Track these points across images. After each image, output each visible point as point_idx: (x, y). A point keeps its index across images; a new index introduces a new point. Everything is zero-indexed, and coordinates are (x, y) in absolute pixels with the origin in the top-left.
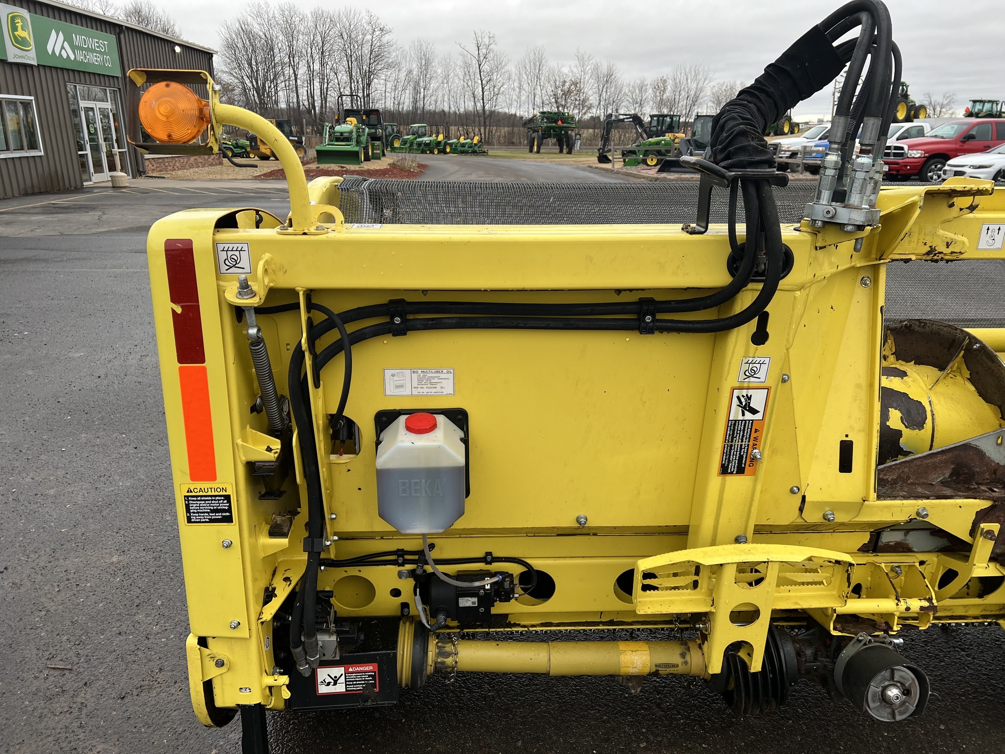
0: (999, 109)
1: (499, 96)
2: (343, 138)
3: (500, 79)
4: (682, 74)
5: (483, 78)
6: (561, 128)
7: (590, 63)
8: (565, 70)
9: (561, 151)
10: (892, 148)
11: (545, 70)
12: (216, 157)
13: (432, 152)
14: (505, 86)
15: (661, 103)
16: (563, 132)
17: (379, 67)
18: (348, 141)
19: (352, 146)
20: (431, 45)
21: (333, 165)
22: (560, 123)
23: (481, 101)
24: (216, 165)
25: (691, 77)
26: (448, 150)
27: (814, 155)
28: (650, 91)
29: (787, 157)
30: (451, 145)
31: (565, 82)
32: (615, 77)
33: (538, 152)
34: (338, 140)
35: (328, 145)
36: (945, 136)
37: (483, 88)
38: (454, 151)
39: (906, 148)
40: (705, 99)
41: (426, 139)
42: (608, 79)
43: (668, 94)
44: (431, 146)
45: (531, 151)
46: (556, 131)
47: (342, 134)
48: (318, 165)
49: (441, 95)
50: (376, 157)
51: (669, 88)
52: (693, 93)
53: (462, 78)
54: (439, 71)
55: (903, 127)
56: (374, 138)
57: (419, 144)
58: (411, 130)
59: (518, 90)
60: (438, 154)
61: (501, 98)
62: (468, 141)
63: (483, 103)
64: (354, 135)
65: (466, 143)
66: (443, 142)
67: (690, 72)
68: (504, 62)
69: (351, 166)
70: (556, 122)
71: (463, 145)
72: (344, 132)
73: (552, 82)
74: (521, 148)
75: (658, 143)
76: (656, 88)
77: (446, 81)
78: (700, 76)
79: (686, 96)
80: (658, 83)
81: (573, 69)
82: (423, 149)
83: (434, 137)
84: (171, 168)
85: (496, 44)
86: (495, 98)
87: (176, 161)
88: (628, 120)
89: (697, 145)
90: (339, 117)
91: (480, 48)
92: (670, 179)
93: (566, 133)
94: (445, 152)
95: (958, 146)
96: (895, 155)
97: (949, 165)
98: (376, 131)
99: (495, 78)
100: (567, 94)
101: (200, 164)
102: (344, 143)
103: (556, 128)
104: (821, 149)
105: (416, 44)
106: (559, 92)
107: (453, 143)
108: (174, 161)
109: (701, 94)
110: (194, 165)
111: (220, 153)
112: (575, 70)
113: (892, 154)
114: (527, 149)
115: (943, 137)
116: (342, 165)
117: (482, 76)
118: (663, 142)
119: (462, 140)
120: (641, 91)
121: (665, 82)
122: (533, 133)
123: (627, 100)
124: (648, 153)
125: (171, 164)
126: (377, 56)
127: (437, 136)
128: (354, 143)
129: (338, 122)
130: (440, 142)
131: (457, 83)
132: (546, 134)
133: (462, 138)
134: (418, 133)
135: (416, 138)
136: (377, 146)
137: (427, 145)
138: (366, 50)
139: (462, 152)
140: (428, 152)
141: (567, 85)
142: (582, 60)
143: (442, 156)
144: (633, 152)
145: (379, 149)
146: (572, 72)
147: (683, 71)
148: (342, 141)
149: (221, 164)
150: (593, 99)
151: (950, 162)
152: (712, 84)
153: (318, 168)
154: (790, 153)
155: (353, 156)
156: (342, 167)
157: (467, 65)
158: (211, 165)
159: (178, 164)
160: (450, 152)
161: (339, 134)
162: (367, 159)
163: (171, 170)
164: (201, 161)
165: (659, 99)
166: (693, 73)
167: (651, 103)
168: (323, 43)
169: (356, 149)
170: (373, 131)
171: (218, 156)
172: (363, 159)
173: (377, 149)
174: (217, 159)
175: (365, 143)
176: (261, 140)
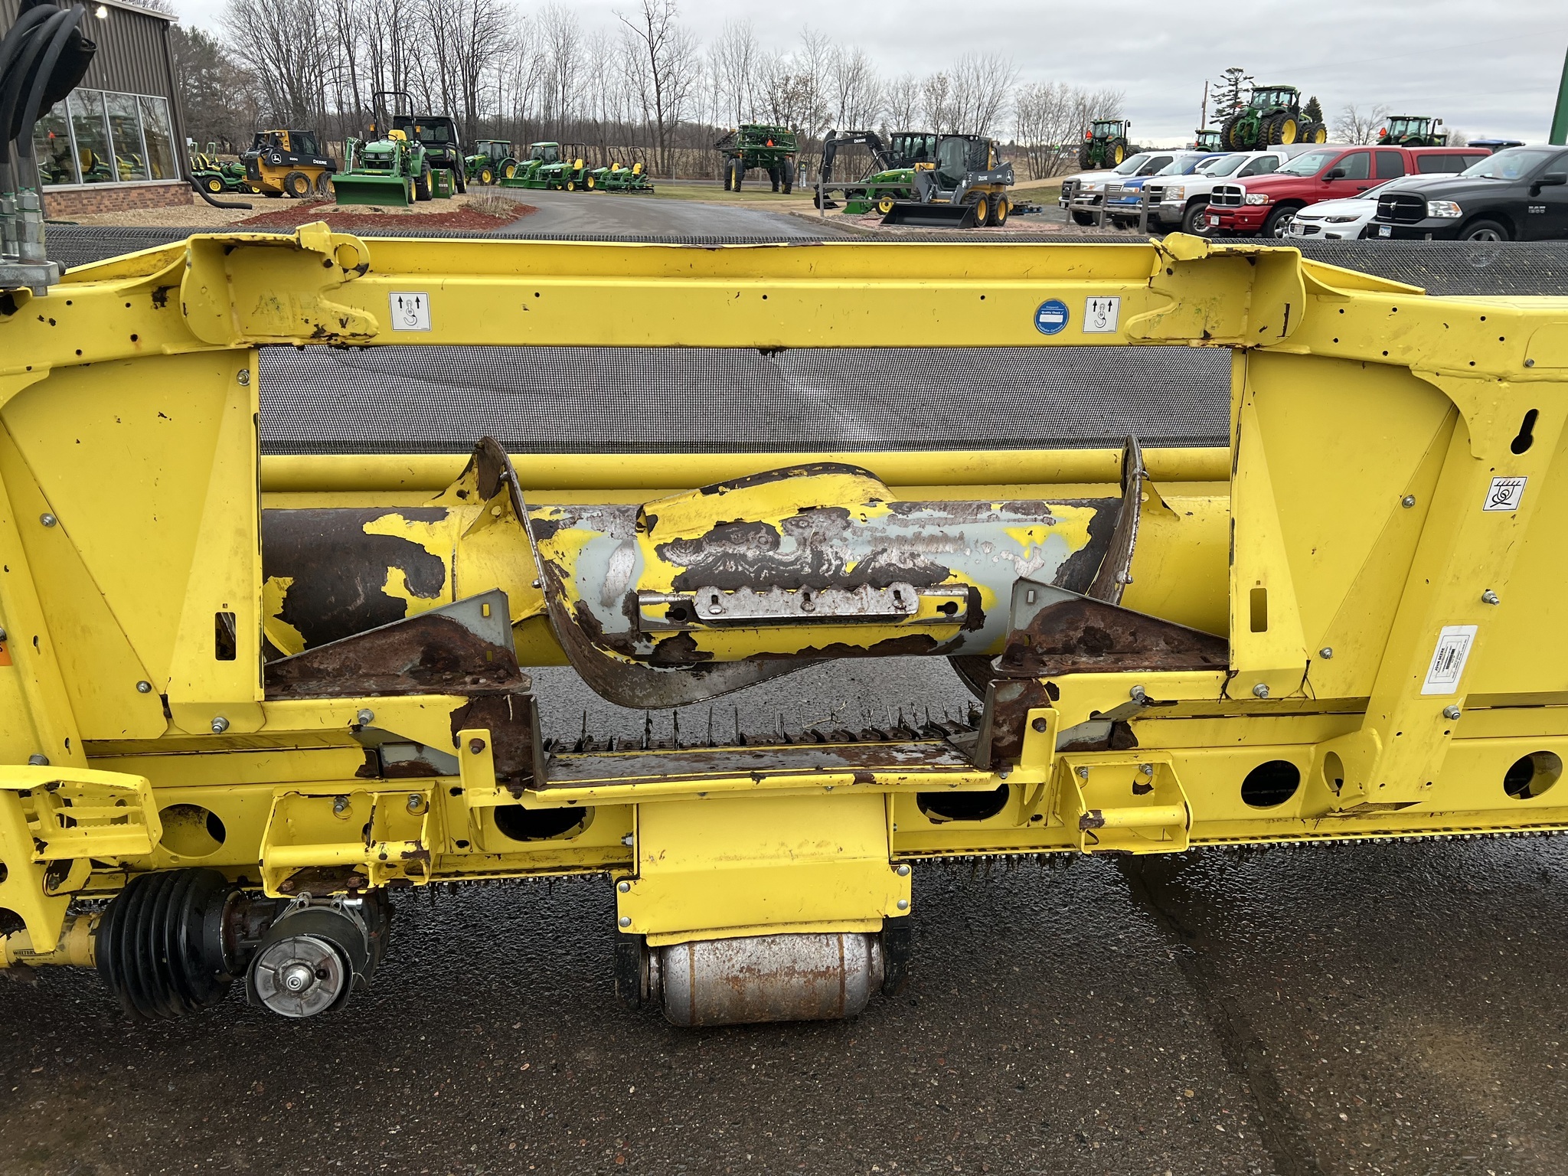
0: (1429, 133)
1: (683, 99)
2: (379, 162)
3: (685, 71)
4: (971, 70)
5: (658, 69)
6: (772, 152)
7: (825, 49)
8: (787, 59)
9: (775, 189)
10: (1225, 190)
11: (755, 59)
12: (180, 191)
13: (565, 188)
14: (693, 84)
15: (938, 115)
16: (776, 159)
17: (491, 48)
18: (388, 168)
19: (392, 176)
20: (571, 15)
21: (362, 206)
22: (770, 143)
23: (656, 107)
24: (180, 203)
25: (984, 74)
26: (591, 185)
27: (1123, 199)
28: (922, 95)
29: (1089, 203)
30: (596, 177)
31: (787, 79)
32: (866, 72)
33: (738, 190)
34: (370, 165)
35: (353, 173)
36: (1301, 172)
37: (658, 87)
38: (600, 186)
39: (1243, 190)
40: (1006, 109)
41: (555, 167)
42: (854, 76)
43: (948, 102)
44: (563, 178)
45: (728, 188)
46: (766, 157)
47: (377, 155)
48: (338, 207)
49: (589, 97)
50: (440, 194)
51: (950, 93)
52: (986, 100)
53: (624, 70)
54: (587, 57)
55: (1248, 157)
56: (436, 163)
57: (545, 175)
58: (533, 151)
59: (712, 90)
60: (574, 190)
61: (686, 102)
62: (625, 170)
63: (659, 110)
64: (397, 158)
65: (622, 174)
66: (583, 171)
67: (983, 67)
68: (690, 44)
69: (390, 208)
70: (764, 141)
71: (616, 177)
72: (381, 153)
73: (767, 78)
74: (714, 184)
75: (896, 178)
76: (931, 90)
77: (597, 73)
78: (999, 73)
79: (977, 105)
80: (933, 83)
81: (799, 59)
82: (549, 183)
83: (568, 164)
84: (94, 208)
85: (677, 15)
86: (677, 102)
87: (103, 197)
88: (860, 141)
89: (943, 182)
90: (375, 128)
91: (653, 21)
92: (896, 235)
93: (782, 160)
94: (586, 189)
95: (1319, 188)
96: (1229, 200)
97: (1299, 217)
98: (445, 152)
99: (676, 70)
100: (790, 97)
101: (149, 202)
102: (380, 171)
103: (765, 151)
104: (1133, 189)
105: (547, 12)
106: (780, 94)
107: (601, 173)
108: (99, 198)
109: (1000, 102)
110: (138, 203)
111: (187, 185)
112: (802, 60)
113: (1224, 200)
114: (720, 184)
115: (1297, 174)
116: (377, 207)
117: (656, 66)
118: (903, 176)
119: (615, 169)
120: (906, 94)
121: (943, 81)
122: (731, 158)
123: (886, 110)
124: (881, 193)
125: (94, 201)
126: (485, 29)
127: (573, 162)
128: (397, 169)
129: (375, 137)
130: (577, 172)
131: (615, 77)
132: (750, 161)
133: (615, 165)
134: (544, 157)
135: (540, 165)
136: (443, 176)
137: (556, 175)
138: (468, 19)
139: (614, 189)
140: (560, 188)
141: (791, 82)
142: (813, 45)
143: (581, 195)
144: (861, 192)
145: (446, 182)
146: (798, 62)
147: (972, 65)
148: (378, 167)
149: (190, 201)
150: (833, 108)
151: (1303, 212)
152: (1016, 87)
153: (336, 210)
154: (1094, 196)
155: (395, 192)
156: (376, 210)
157: (633, 50)
158: (171, 203)
159: (107, 203)
160: (594, 188)
161: (373, 157)
162: (423, 196)
163: (93, 212)
164: (151, 196)
165: (935, 108)
166: (987, 68)
167: (923, 114)
168: (396, 7)
169: (400, 180)
170: (440, 151)
171: (183, 188)
172: (414, 198)
173: (442, 180)
174: (181, 194)
175: (420, 171)
176: (265, 165)
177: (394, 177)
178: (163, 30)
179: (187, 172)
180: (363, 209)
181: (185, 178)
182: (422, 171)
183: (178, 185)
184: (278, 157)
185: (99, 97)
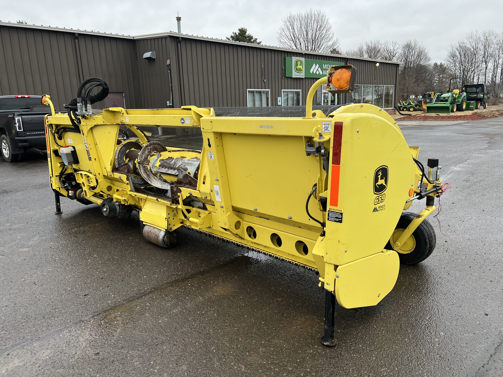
18: (446, 102)
21: (433, 114)
34: (442, 101)
35: (434, 104)
47: (444, 98)
48: (426, 114)
50: (468, 109)
69: (443, 114)
72: (446, 97)
90: (449, 90)
98: (477, 96)
102: (443, 103)
111: (395, 109)
128: (449, 102)
136: (472, 103)
155: (446, 109)
156: (438, 115)
162: (459, 110)
169: (450, 105)
170: (475, 95)
171: (394, 110)
172: (455, 110)
173: (471, 105)
174: (393, 112)
175: (460, 102)
176: (424, 102)
177: (447, 104)
178: (397, 67)
179: (396, 106)
180: (434, 114)
181: (395, 107)
182: (462, 102)
183: (392, 109)
184: (429, 100)
185: (372, 87)
